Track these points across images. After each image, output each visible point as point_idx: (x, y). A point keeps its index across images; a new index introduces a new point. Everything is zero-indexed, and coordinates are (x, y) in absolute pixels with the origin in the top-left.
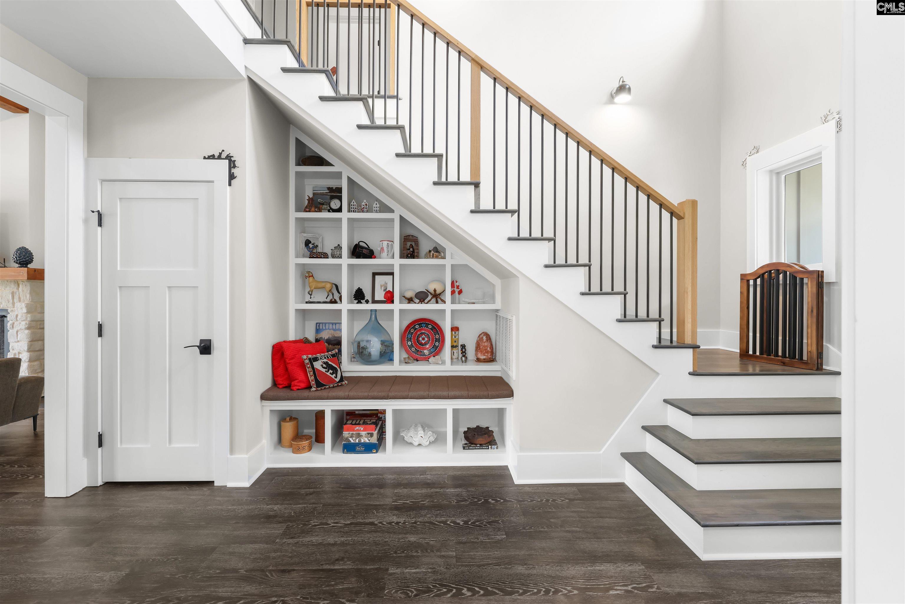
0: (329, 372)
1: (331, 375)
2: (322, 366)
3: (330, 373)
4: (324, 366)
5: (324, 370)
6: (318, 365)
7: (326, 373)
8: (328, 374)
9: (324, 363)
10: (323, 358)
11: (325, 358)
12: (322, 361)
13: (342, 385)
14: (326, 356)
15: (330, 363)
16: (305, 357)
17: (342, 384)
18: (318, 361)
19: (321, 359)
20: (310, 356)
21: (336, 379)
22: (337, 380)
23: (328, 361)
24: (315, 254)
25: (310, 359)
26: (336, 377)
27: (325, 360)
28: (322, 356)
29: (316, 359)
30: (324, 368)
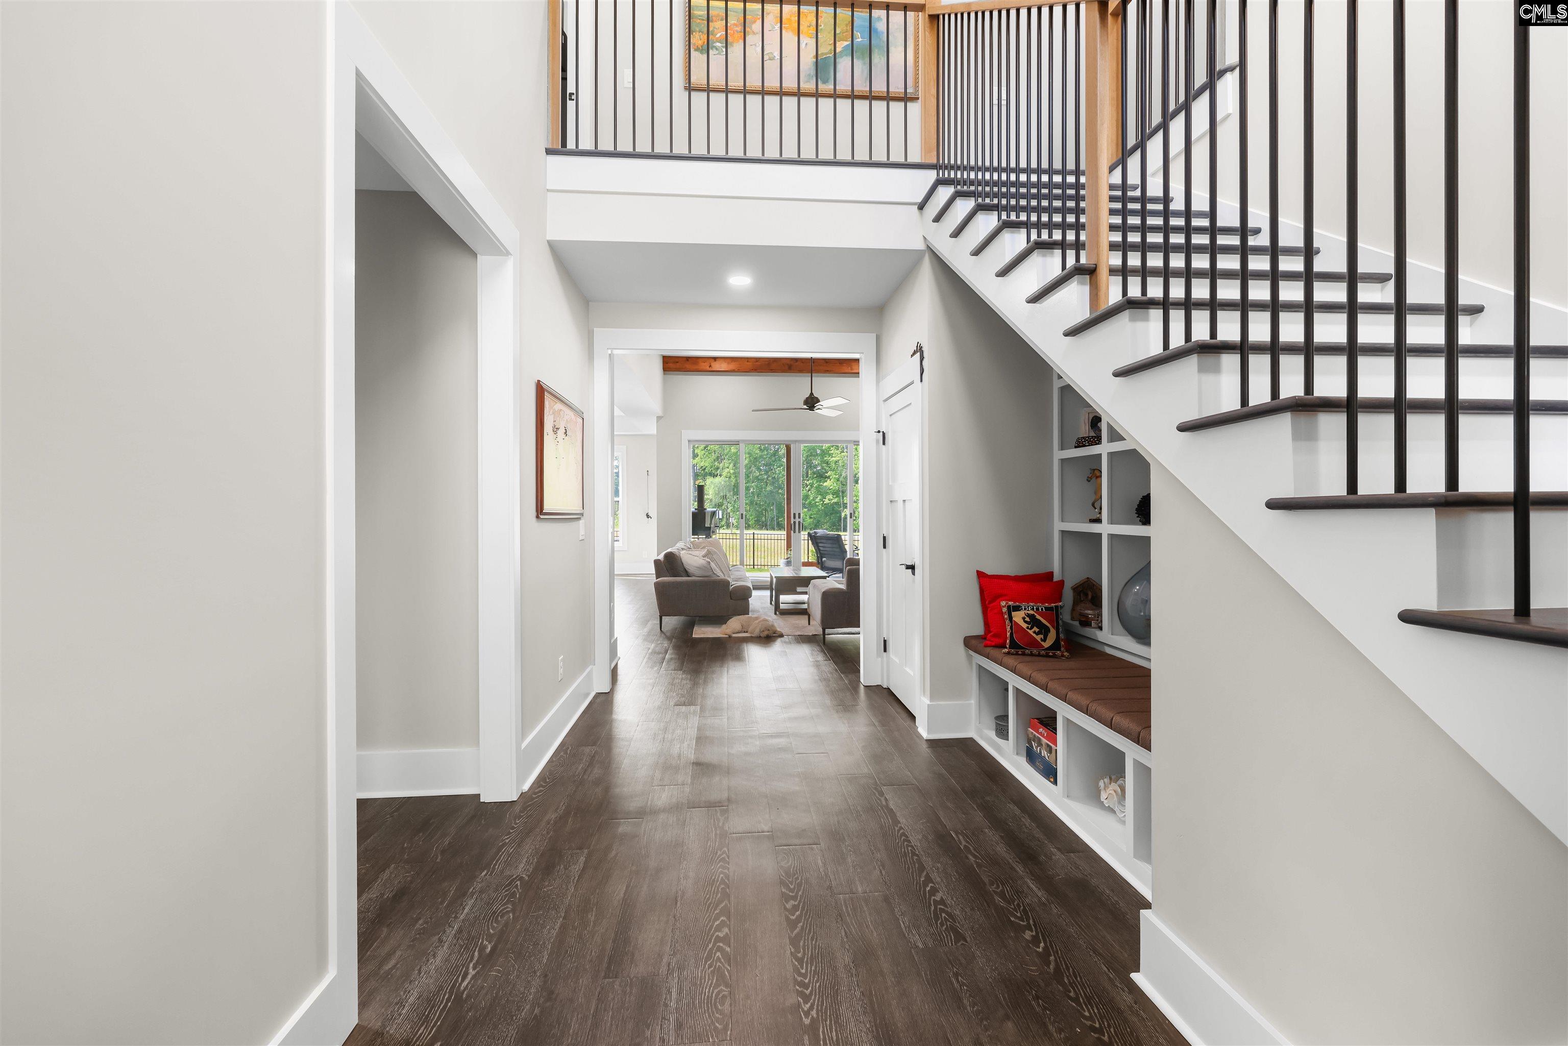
0: (1033, 630)
1: (1034, 635)
2: (1024, 618)
3: (1034, 632)
4: (1027, 619)
5: (1025, 626)
6: (1018, 617)
7: (1028, 630)
8: (1031, 632)
9: (1028, 615)
10: (1029, 609)
11: (1033, 609)
12: (1026, 612)
13: (1054, 656)
14: (1035, 607)
15: (1038, 617)
16: (1003, 603)
17: (1054, 654)
18: (1020, 610)
19: (1025, 609)
20: (1011, 603)
21: (1043, 643)
22: (1046, 645)
23: (1036, 614)
24: (1087, 440)
25: (1009, 607)
26: (1044, 640)
27: (1031, 612)
28: (1028, 607)
29: (1017, 609)
30: (1026, 622)
